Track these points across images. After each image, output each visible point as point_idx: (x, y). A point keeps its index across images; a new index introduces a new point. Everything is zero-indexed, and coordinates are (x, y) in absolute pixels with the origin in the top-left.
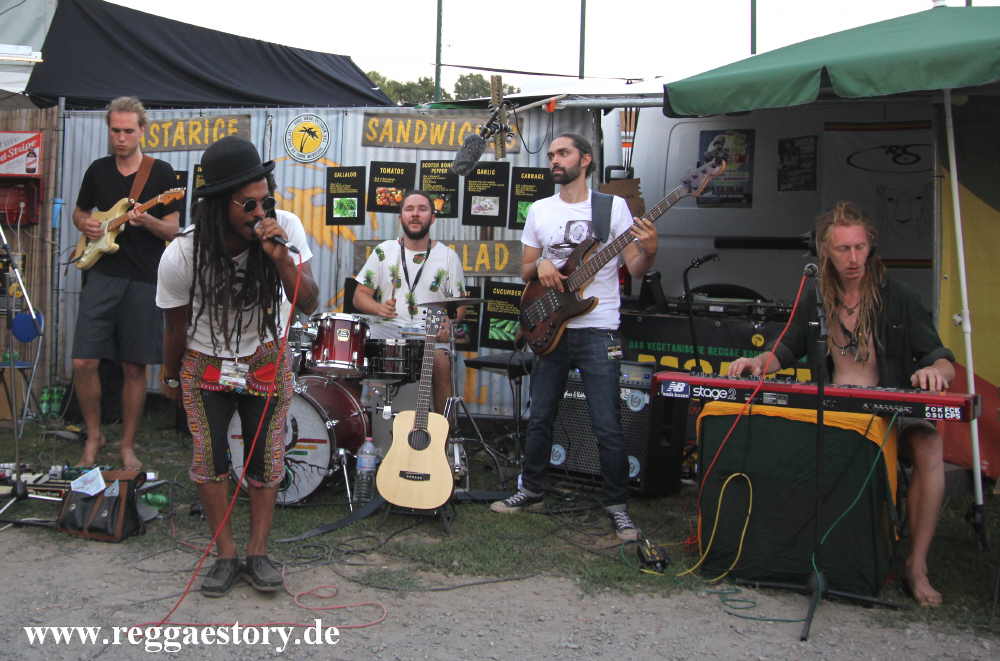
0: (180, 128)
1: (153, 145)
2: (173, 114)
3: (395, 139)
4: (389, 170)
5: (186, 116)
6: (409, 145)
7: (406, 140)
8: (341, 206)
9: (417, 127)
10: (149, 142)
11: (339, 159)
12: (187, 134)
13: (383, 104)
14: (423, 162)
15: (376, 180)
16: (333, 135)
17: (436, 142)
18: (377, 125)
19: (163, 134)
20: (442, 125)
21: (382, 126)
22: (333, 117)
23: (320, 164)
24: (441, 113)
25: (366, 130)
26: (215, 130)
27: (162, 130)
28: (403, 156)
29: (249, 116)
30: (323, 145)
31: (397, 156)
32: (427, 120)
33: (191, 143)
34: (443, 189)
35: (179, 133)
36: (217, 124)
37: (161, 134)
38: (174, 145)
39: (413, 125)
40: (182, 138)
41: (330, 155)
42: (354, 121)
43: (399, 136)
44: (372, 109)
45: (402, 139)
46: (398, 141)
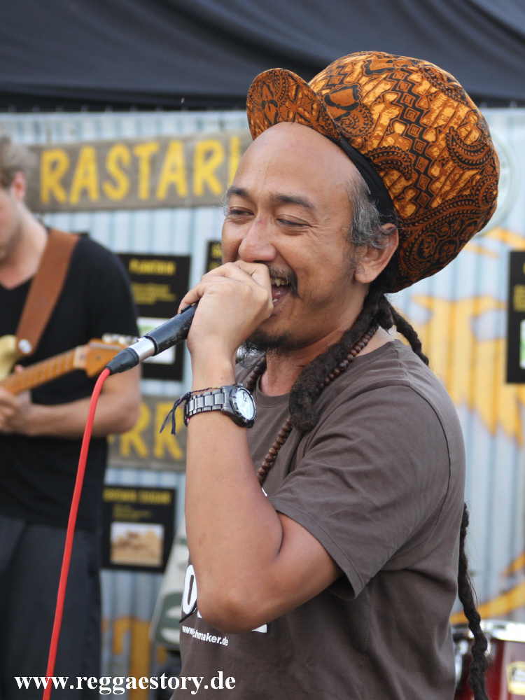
0: (175, 157)
1: (115, 195)
2: (159, 124)
10: (108, 188)
12: (190, 171)
19: (138, 170)
23: (492, 244)
27: (135, 161)
33: (198, 189)
35: (174, 169)
37: (132, 171)
38: (161, 193)
40: (179, 178)
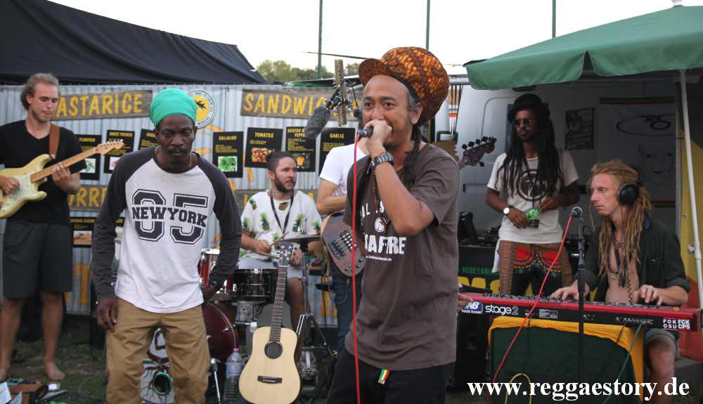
0: (95, 100)
1: (73, 114)
2: (89, 89)
3: (266, 110)
4: (261, 135)
5: (100, 92)
6: (278, 115)
7: (275, 111)
8: (224, 162)
9: (284, 101)
10: (70, 112)
11: (222, 126)
12: (101, 106)
13: (258, 83)
14: (288, 128)
15: (252, 142)
16: (218, 106)
17: (299, 112)
18: (252, 99)
19: (81, 105)
20: (303, 99)
21: (256, 100)
22: (217, 93)
23: (207, 130)
24: (302, 90)
25: (244, 103)
26: (124, 102)
27: (80, 102)
28: (273, 124)
29: (151, 92)
30: (210, 115)
31: (268, 124)
32: (291, 95)
33: (104, 112)
34: (304, 149)
35: (95, 105)
36: (125, 98)
37: (79, 106)
38: (90, 114)
39: (281, 99)
40: (96, 108)
41: (216, 123)
42: (234, 95)
43: (269, 108)
44: (249, 87)
45: (272, 110)
46: (269, 112)
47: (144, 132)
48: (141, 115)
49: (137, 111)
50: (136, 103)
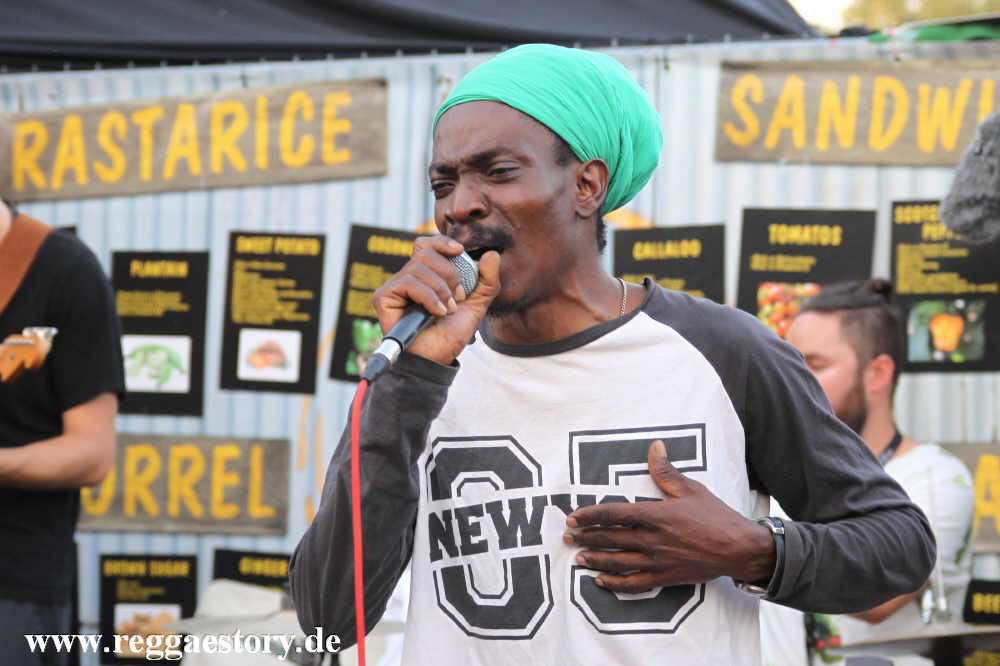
0: (186, 123)
1: (109, 177)
3: (811, 136)
4: (794, 233)
5: (202, 87)
6: (858, 154)
7: (847, 141)
9: (879, 99)
10: (100, 168)
11: (648, 203)
12: (205, 141)
14: (895, 205)
15: (760, 262)
17: (937, 142)
18: (757, 97)
21: (772, 99)
24: (950, 54)
25: (726, 114)
26: (287, 124)
28: (840, 190)
29: (382, 83)
31: (818, 189)
33: (216, 165)
34: (958, 286)
35: (183, 139)
36: (290, 109)
37: (130, 144)
38: (169, 172)
39: (866, 94)
40: (191, 152)
42: (689, 84)
43: (823, 128)
44: (742, 49)
45: (833, 135)
46: (822, 143)
47: (360, 236)
48: (351, 170)
49: (335, 157)
50: (331, 128)
